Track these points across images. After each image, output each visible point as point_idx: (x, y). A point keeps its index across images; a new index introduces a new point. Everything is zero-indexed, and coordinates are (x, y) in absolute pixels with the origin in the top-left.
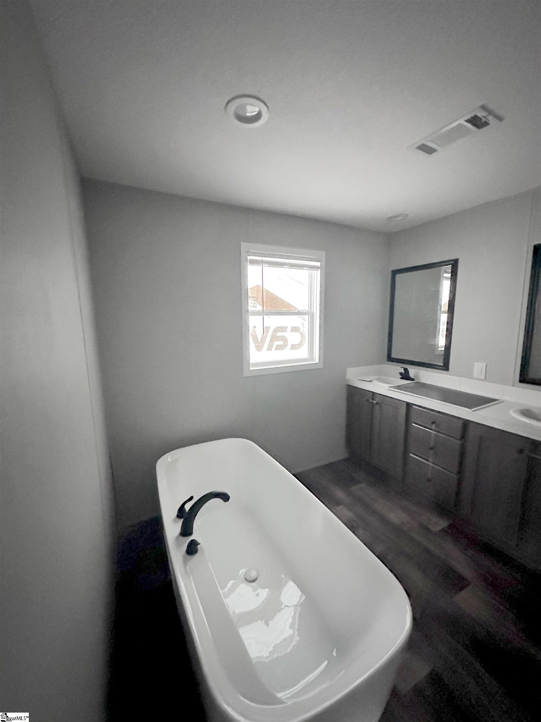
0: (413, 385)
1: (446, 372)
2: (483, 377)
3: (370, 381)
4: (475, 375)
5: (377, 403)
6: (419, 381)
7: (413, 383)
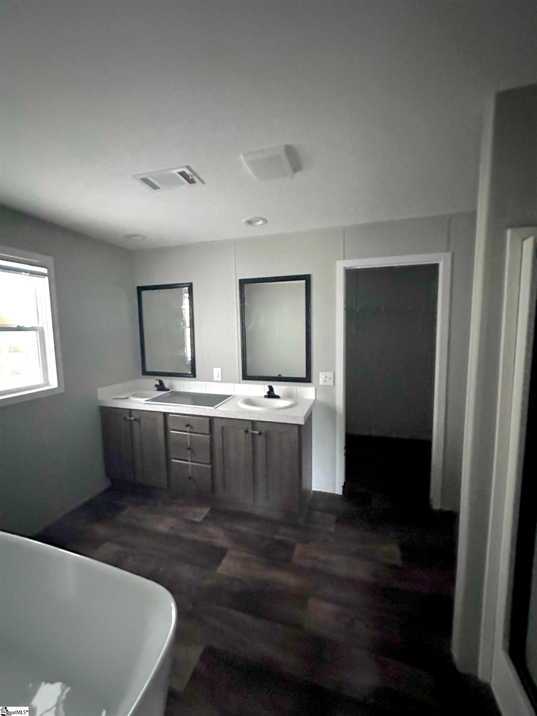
0: (169, 394)
1: (193, 379)
2: (220, 379)
3: (126, 398)
4: (215, 379)
5: (135, 420)
6: (172, 390)
7: (168, 393)
